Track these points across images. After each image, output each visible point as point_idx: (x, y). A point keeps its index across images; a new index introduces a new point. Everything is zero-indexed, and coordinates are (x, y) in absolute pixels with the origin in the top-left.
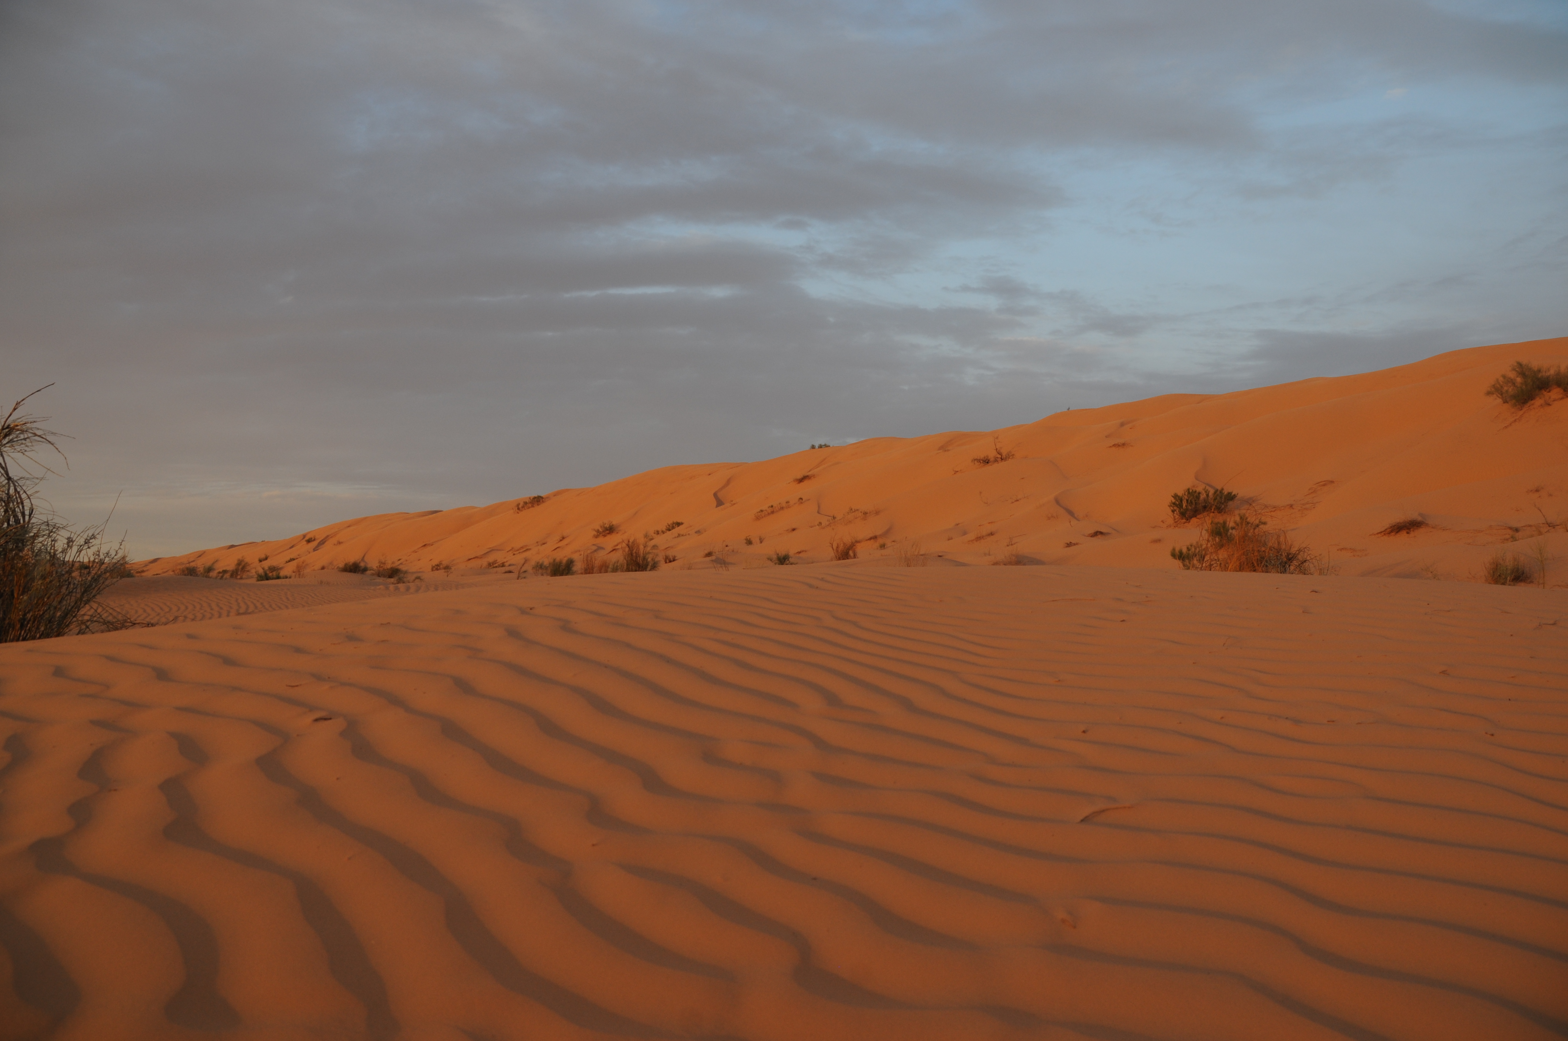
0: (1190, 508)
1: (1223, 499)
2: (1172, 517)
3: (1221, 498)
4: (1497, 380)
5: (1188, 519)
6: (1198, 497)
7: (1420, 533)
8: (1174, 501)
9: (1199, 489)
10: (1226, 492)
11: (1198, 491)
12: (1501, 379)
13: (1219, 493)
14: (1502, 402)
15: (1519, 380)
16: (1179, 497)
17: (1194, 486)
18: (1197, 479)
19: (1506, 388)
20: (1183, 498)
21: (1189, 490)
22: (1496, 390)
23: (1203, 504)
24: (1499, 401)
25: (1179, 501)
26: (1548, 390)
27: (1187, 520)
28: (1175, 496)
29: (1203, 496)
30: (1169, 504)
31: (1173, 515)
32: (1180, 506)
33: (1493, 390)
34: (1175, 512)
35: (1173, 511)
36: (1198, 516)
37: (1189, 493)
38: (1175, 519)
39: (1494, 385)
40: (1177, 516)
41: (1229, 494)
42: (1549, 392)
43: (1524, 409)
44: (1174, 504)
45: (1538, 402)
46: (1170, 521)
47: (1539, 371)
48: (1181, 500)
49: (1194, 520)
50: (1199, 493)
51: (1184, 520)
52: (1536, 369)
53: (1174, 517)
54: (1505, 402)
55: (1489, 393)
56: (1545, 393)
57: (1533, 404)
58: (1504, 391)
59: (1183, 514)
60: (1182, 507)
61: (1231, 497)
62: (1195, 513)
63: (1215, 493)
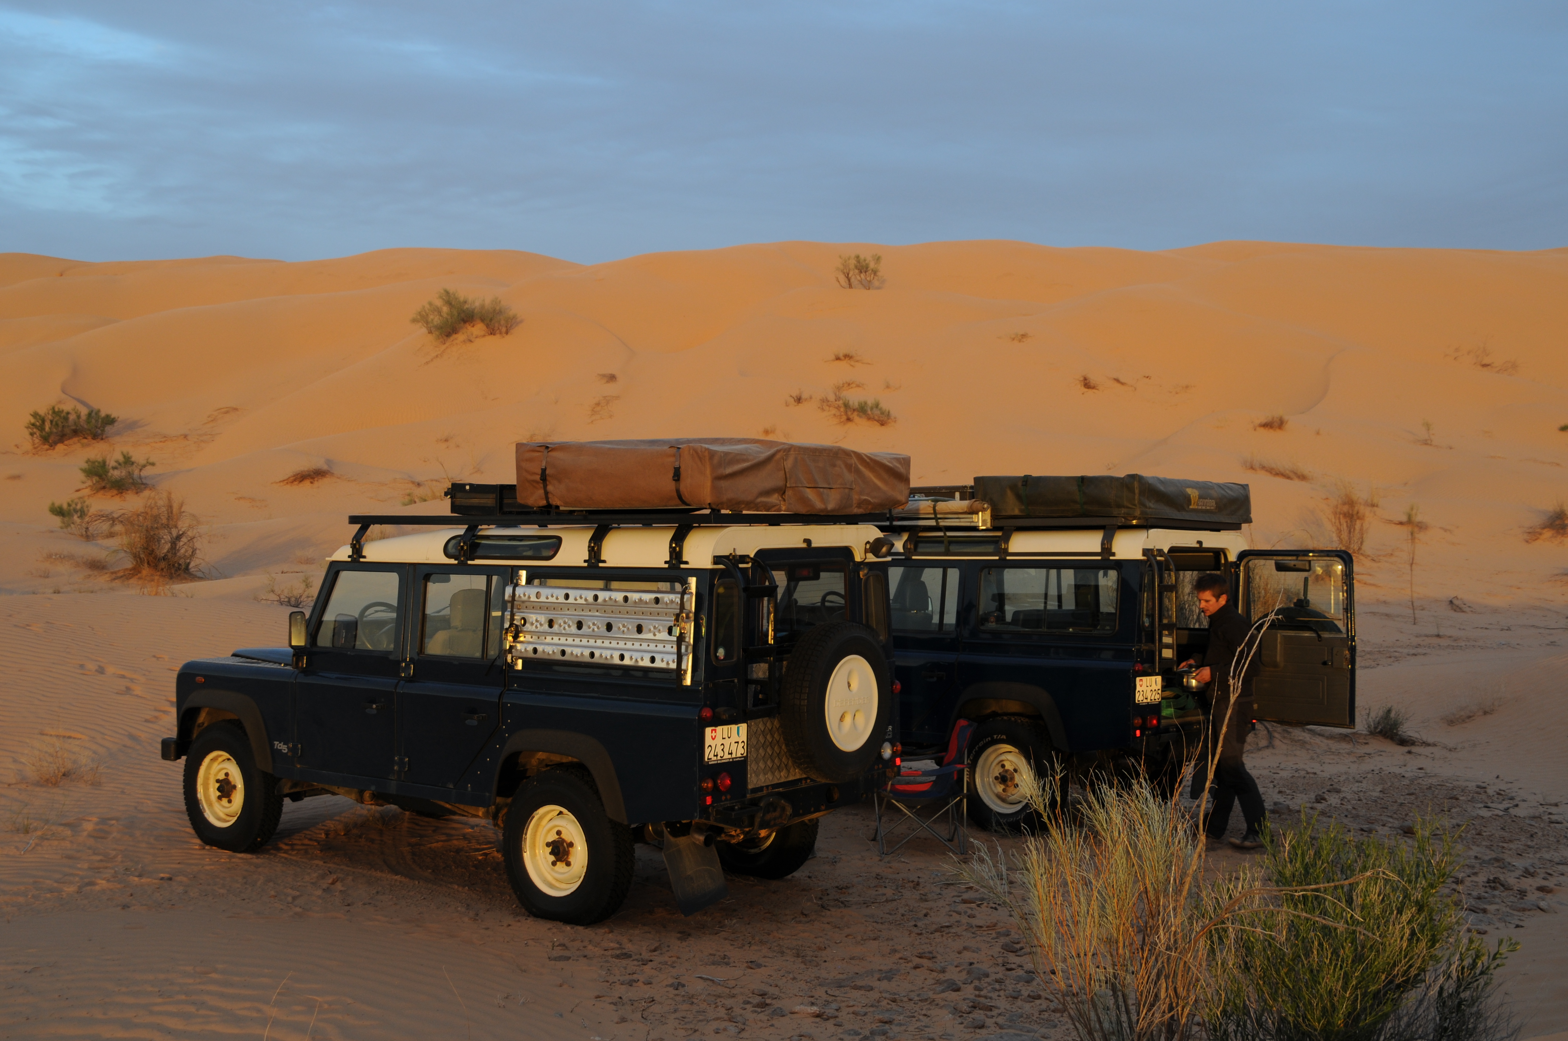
0: (55, 430)
1: (100, 422)
2: (31, 441)
3: (97, 421)
4: (424, 307)
5: (53, 445)
6: (66, 419)
7: (323, 484)
8: (33, 420)
9: (67, 407)
10: (103, 414)
11: (65, 411)
12: (427, 306)
13: (93, 414)
14: (427, 332)
15: (445, 309)
16: (40, 416)
17: (60, 402)
18: (64, 392)
19: (431, 317)
20: (46, 418)
21: (53, 408)
22: (422, 318)
23: (73, 428)
24: (424, 330)
25: (40, 422)
26: (472, 324)
27: (51, 446)
28: (35, 415)
29: (72, 417)
30: (27, 425)
31: (32, 439)
32: (41, 428)
33: (419, 317)
34: (35, 436)
35: (32, 434)
36: (66, 442)
37: (54, 412)
38: (34, 444)
39: (420, 313)
40: (37, 441)
41: (108, 416)
42: (473, 326)
43: (447, 344)
44: (33, 425)
45: (460, 337)
46: (27, 445)
47: (465, 302)
48: (43, 421)
49: (60, 447)
50: (68, 413)
51: (46, 447)
52: (462, 299)
53: (33, 441)
54: (430, 332)
55: (414, 321)
56: (469, 327)
57: (456, 339)
58: (430, 320)
59: (45, 439)
60: (44, 429)
61: (110, 421)
62: (62, 437)
63: (90, 415)
